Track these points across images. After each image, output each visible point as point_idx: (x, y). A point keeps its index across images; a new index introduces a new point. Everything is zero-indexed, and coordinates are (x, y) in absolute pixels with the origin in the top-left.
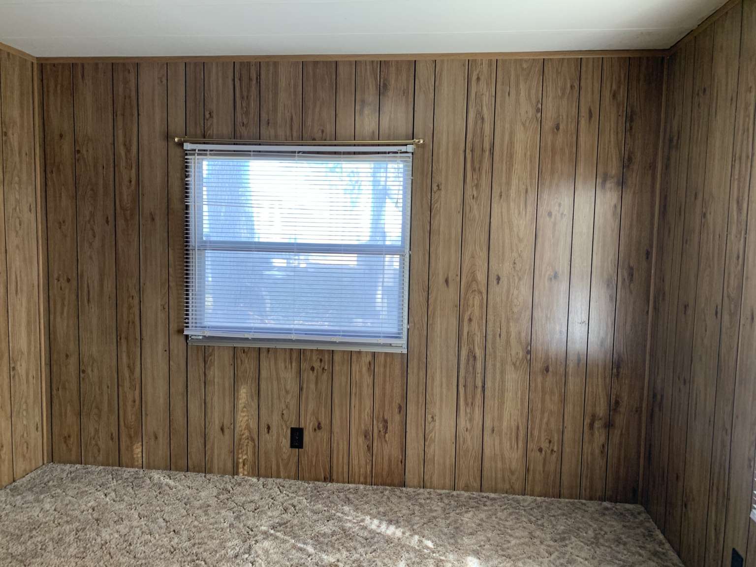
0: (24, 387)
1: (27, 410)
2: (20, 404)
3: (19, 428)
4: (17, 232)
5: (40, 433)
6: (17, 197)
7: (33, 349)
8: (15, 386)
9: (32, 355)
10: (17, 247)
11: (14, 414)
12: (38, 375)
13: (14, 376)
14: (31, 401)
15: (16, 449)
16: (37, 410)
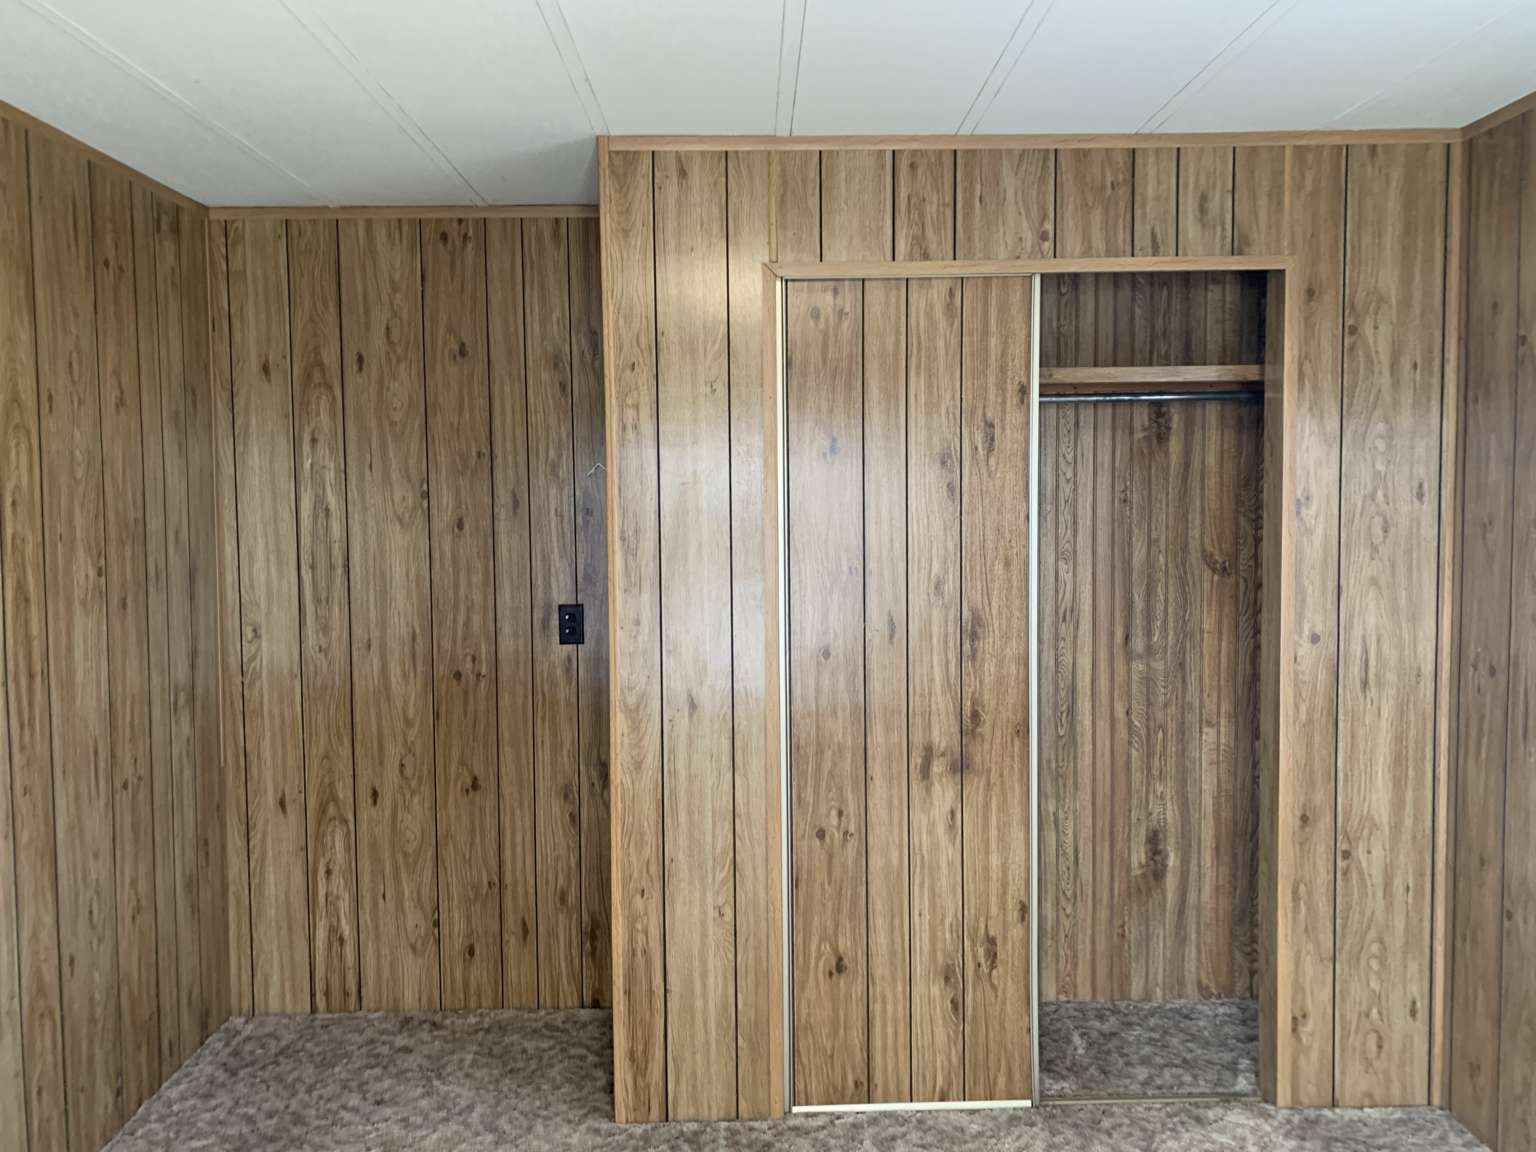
0: (1378, 903)
1: (1382, 960)
2: (1363, 939)
3: (1356, 994)
4: (1375, 549)
5: (1421, 1025)
6: (1380, 467)
7: (1408, 822)
8: (1348, 894)
9: (1407, 836)
10: (1374, 581)
11: (1342, 957)
12: (1422, 887)
13: (1346, 873)
14: (1397, 941)
15: (1346, 1037)
16: (1413, 968)
